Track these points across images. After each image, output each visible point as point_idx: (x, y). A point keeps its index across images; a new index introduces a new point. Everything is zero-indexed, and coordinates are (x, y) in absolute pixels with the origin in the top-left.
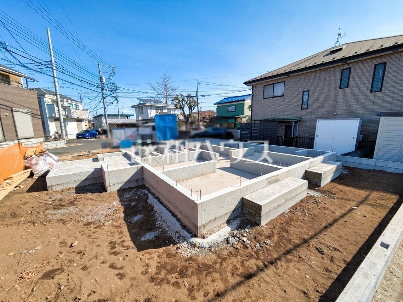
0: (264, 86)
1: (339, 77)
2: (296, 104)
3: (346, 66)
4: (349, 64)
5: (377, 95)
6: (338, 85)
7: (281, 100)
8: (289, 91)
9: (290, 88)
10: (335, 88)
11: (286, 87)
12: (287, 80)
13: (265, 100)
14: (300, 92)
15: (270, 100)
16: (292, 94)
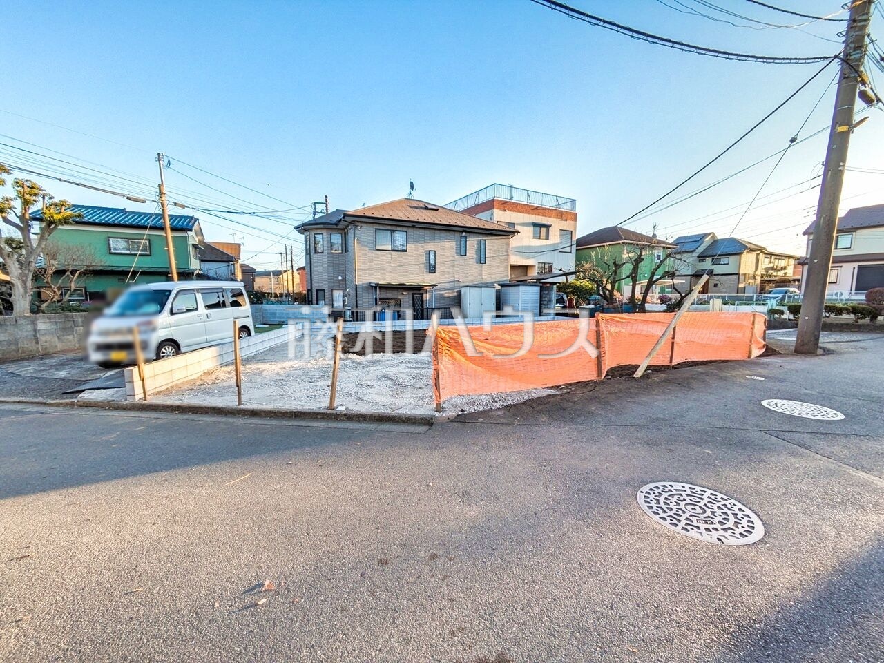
0: (376, 229)
1: (459, 243)
2: (422, 265)
3: (464, 234)
4: (465, 231)
5: (484, 266)
6: (459, 251)
7: (404, 257)
8: (413, 246)
9: (414, 241)
10: (456, 253)
11: (409, 240)
12: (410, 230)
13: (377, 252)
14: (426, 251)
15: (388, 254)
16: (417, 251)
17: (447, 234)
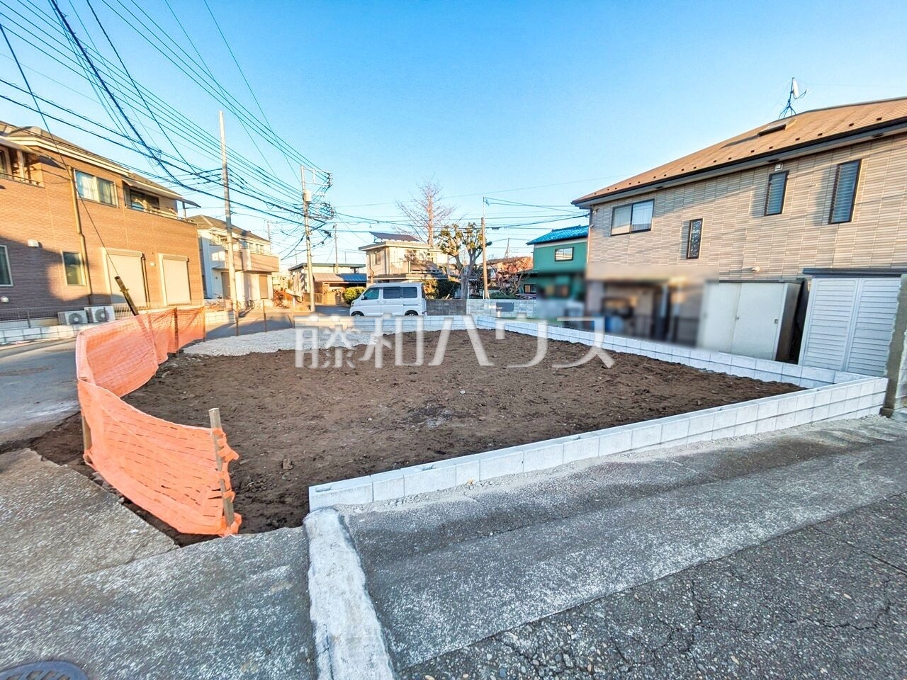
0: (614, 207)
1: (763, 191)
2: (676, 247)
3: (778, 168)
4: (783, 162)
5: (843, 229)
6: (761, 208)
7: (647, 238)
8: (662, 219)
9: (664, 213)
10: (755, 214)
11: (657, 211)
12: (659, 197)
13: (614, 238)
14: (685, 223)
15: (624, 239)
16: (669, 225)
17: (735, 180)
